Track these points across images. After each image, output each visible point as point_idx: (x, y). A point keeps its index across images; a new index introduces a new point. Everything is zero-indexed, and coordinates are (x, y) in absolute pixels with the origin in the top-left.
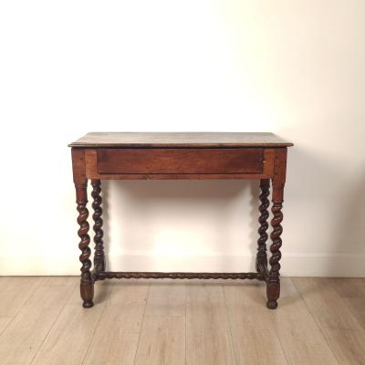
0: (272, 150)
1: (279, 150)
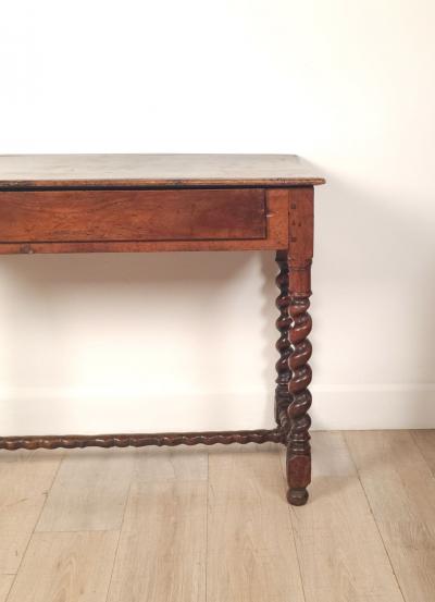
0: (284, 192)
1: (297, 191)
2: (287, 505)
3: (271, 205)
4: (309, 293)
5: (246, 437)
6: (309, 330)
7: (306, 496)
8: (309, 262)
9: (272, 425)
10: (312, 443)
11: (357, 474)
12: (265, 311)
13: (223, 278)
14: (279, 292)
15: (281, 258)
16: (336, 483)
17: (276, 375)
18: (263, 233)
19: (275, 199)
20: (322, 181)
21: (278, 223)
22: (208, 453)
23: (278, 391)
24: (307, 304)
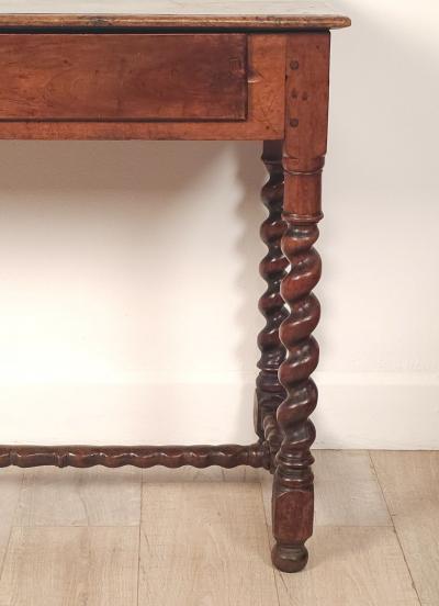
0: (281, 40)
1: (303, 39)
2: (271, 570)
3: (256, 62)
4: (318, 215)
5: (205, 456)
6: (316, 278)
7: (304, 557)
8: (319, 162)
9: (249, 438)
10: (315, 468)
11: (391, 523)
12: (241, 246)
13: (171, 186)
14: (266, 213)
15: (272, 154)
16: (355, 537)
17: (257, 354)
18: (241, 110)
19: (264, 51)
20: (344, 22)
21: (266, 94)
22: (142, 482)
23: (261, 382)
24: (315, 234)
